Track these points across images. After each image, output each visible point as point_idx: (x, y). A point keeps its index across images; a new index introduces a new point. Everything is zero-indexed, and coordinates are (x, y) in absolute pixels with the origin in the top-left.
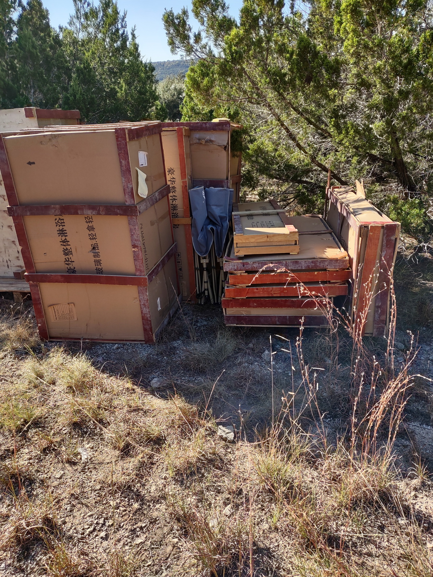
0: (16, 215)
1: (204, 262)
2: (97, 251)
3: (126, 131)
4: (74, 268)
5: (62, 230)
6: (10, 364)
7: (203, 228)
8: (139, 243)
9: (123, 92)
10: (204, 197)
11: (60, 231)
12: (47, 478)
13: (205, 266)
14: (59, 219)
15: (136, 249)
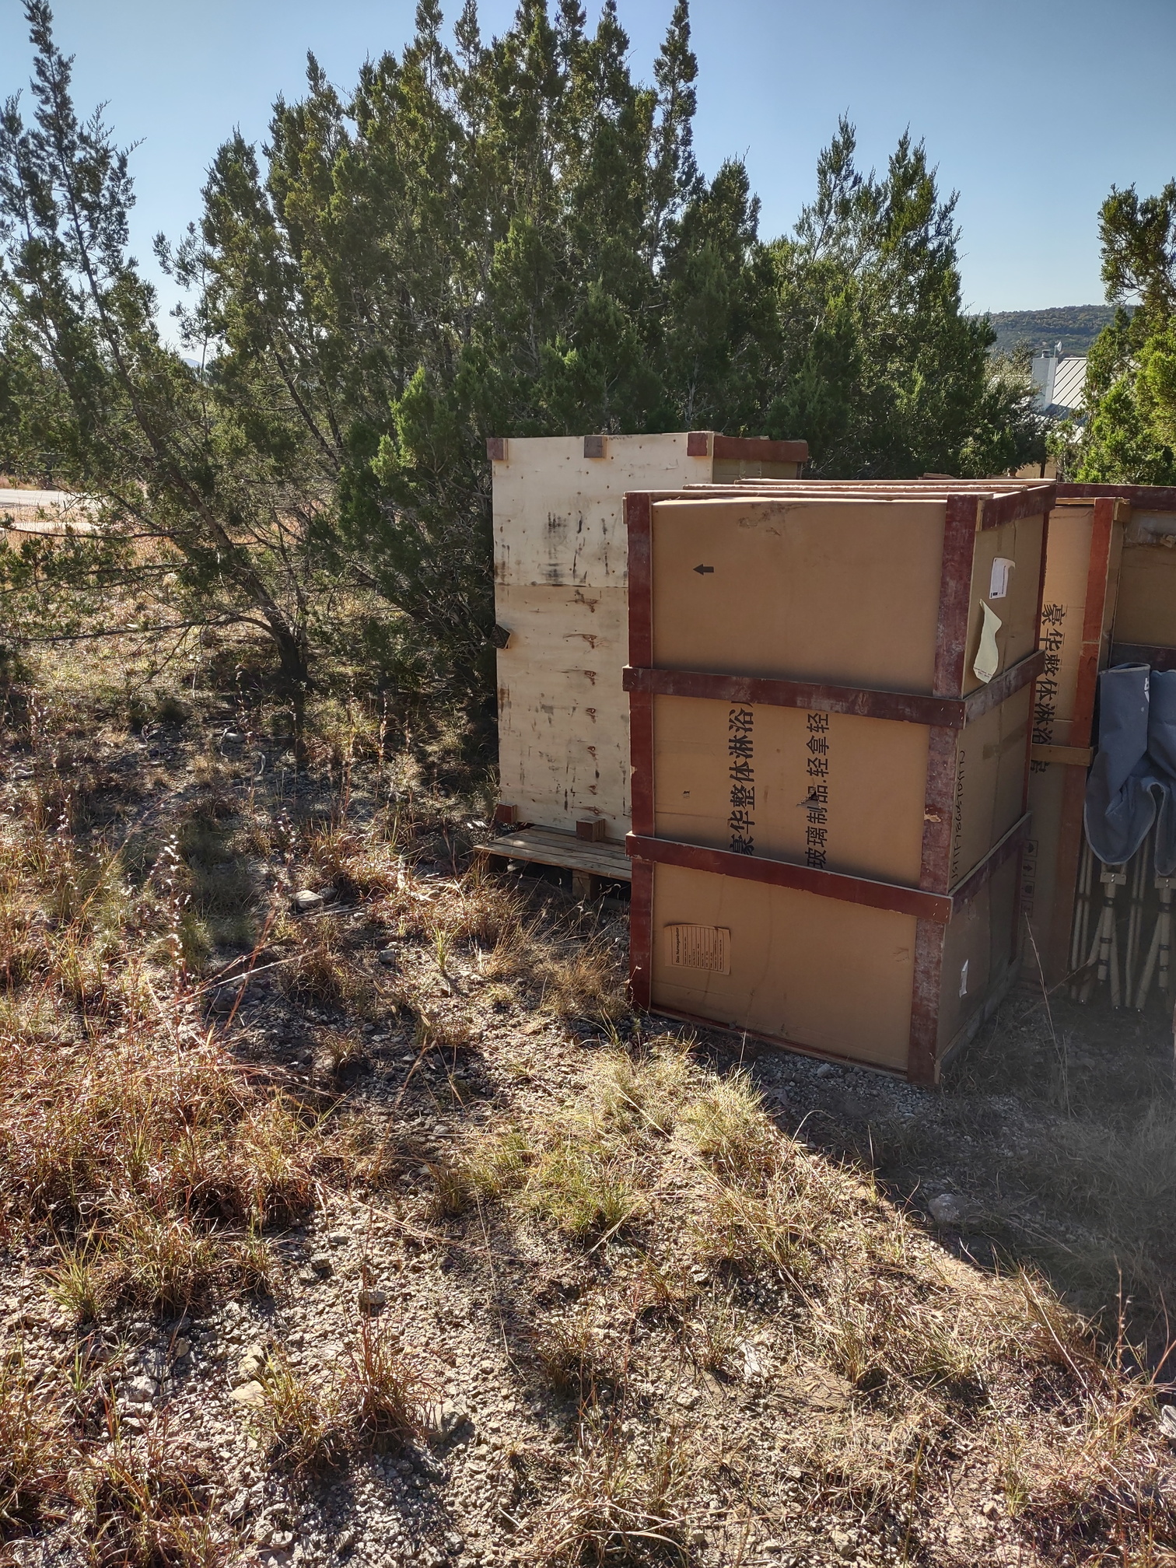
0: (640, 688)
1: (1112, 881)
2: (821, 805)
3: (980, 505)
4: (751, 839)
5: (742, 741)
6: (556, 1051)
7: (1126, 783)
8: (949, 804)
9: (913, 396)
10: (1147, 694)
11: (736, 741)
12: (654, 1394)
13: (1110, 893)
14: (742, 711)
15: (933, 818)
